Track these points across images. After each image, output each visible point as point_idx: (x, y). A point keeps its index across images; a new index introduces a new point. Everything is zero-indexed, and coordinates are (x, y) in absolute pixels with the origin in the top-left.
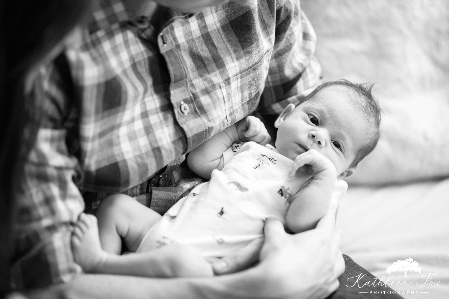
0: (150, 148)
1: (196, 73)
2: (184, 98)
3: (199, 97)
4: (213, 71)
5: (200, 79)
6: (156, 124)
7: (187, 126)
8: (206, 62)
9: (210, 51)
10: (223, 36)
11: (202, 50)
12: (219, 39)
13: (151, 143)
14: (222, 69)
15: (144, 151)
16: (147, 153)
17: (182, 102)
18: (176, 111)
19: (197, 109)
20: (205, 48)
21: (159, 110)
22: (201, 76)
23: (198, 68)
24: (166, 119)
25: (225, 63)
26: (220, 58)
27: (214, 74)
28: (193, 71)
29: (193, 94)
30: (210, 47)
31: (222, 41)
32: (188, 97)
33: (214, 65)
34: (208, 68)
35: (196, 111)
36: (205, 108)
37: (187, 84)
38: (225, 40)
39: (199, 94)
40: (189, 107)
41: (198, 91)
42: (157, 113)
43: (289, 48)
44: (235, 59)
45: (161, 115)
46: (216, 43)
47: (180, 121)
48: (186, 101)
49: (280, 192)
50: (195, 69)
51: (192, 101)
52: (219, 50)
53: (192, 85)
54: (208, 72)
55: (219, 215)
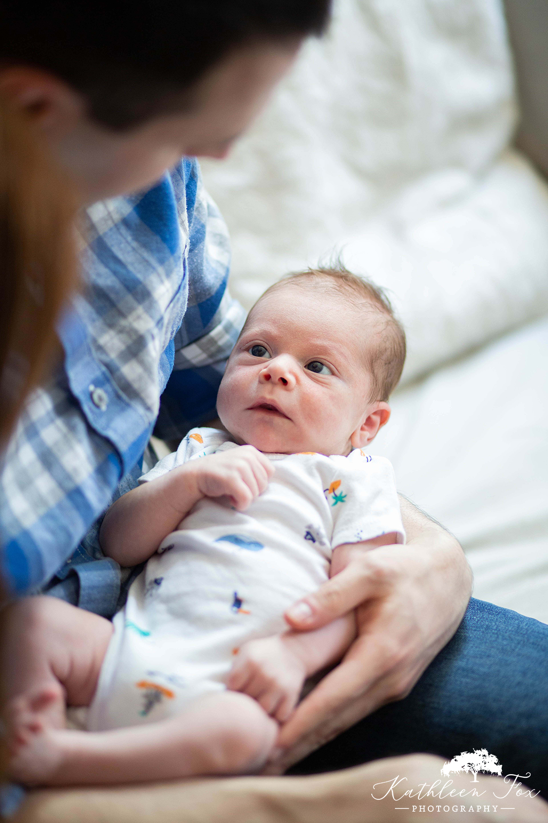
0: (60, 494)
1: (99, 323)
2: (92, 377)
3: (118, 369)
4: (131, 309)
5: (112, 333)
6: (56, 444)
7: (115, 431)
8: (112, 296)
9: (115, 273)
10: (129, 238)
11: (99, 275)
12: (122, 246)
13: (60, 485)
14: (147, 303)
15: (52, 502)
16: (60, 506)
17: (92, 388)
18: (87, 407)
19: (121, 393)
20: (103, 270)
21: (53, 415)
22: (111, 326)
23: (100, 311)
24: (72, 428)
25: (150, 288)
26: (137, 282)
27: (134, 314)
28: (94, 321)
29: (107, 365)
30: (112, 265)
31: (129, 249)
32: (98, 373)
33: (129, 298)
34: (121, 305)
35: (119, 397)
36: (136, 386)
37: (89, 350)
38: (135, 244)
39: (117, 362)
40: (106, 392)
41: (113, 355)
42: (52, 421)
43: (201, 234)
44: (164, 277)
45: (59, 422)
46: (120, 255)
47: (98, 425)
48: (98, 383)
49: (309, 537)
50: (95, 316)
51: (108, 380)
52: (130, 268)
53: (100, 348)
54: (123, 315)
55: (235, 609)
